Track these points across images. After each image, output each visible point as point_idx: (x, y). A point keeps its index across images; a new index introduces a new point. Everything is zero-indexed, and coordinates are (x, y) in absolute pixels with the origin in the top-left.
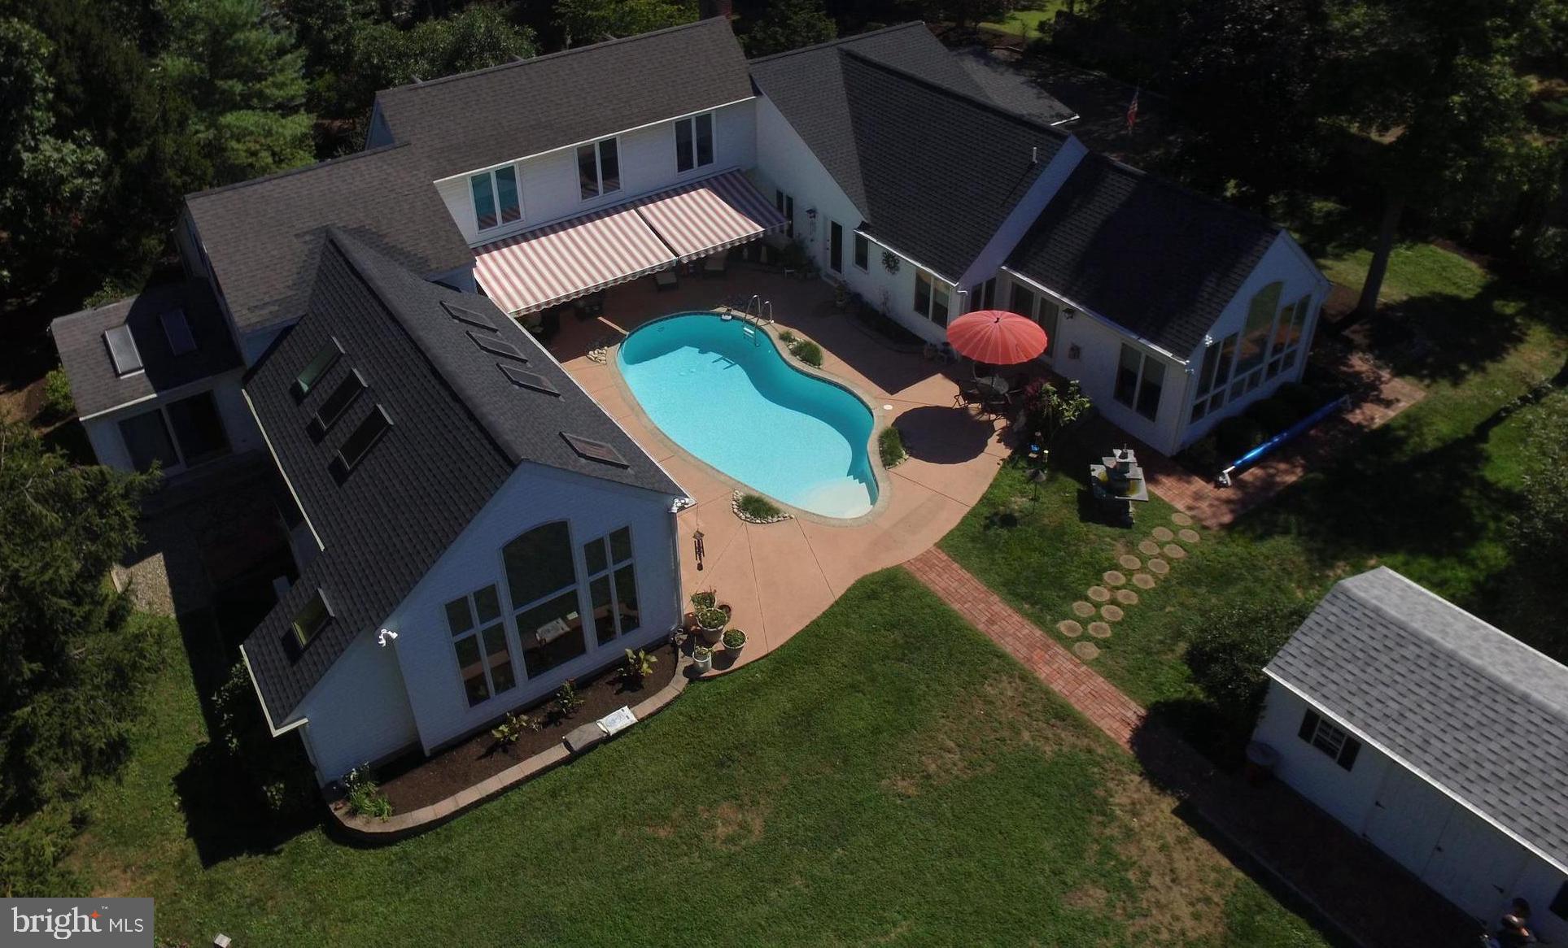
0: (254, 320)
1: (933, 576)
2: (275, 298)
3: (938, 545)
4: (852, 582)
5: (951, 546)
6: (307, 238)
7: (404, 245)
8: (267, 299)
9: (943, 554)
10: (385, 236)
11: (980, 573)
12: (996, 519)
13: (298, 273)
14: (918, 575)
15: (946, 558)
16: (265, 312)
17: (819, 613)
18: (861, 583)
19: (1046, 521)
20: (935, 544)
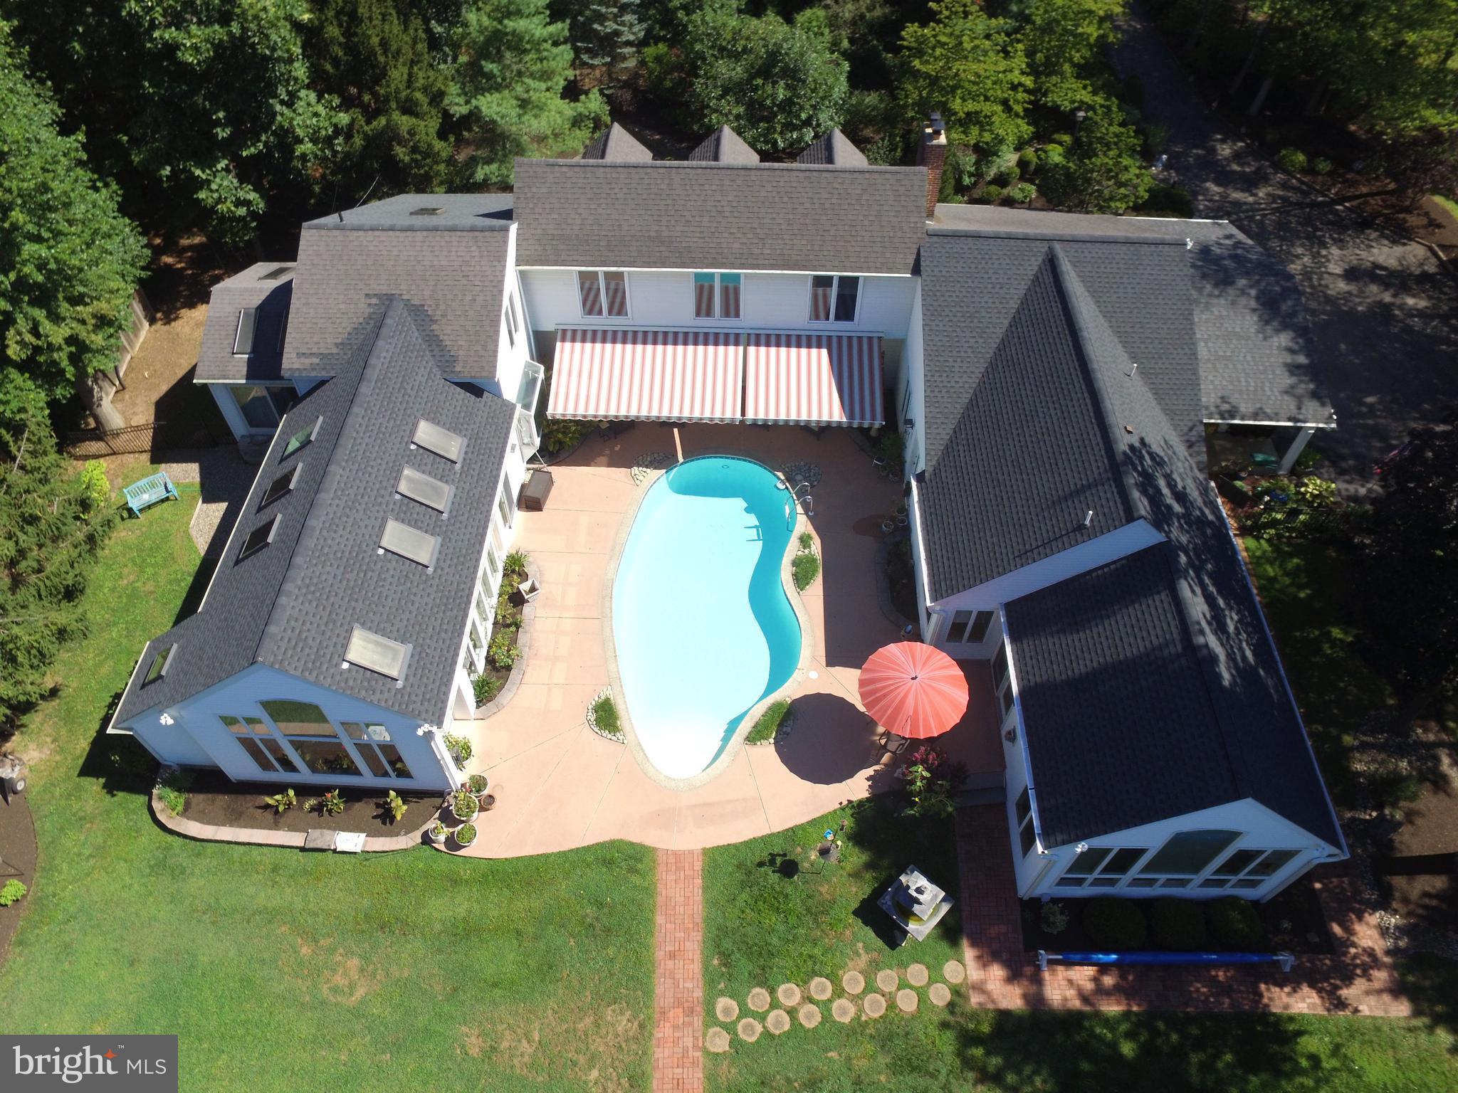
0: (296, 366)
1: (671, 877)
2: (322, 351)
3: (705, 851)
4: (607, 838)
5: (715, 861)
6: (374, 301)
7: (445, 337)
8: (315, 350)
9: (700, 863)
10: (435, 322)
11: (711, 903)
12: (779, 860)
13: (349, 334)
14: (661, 868)
15: (700, 868)
16: (308, 361)
17: (556, 850)
18: (612, 843)
19: (824, 889)
20: (704, 849)
